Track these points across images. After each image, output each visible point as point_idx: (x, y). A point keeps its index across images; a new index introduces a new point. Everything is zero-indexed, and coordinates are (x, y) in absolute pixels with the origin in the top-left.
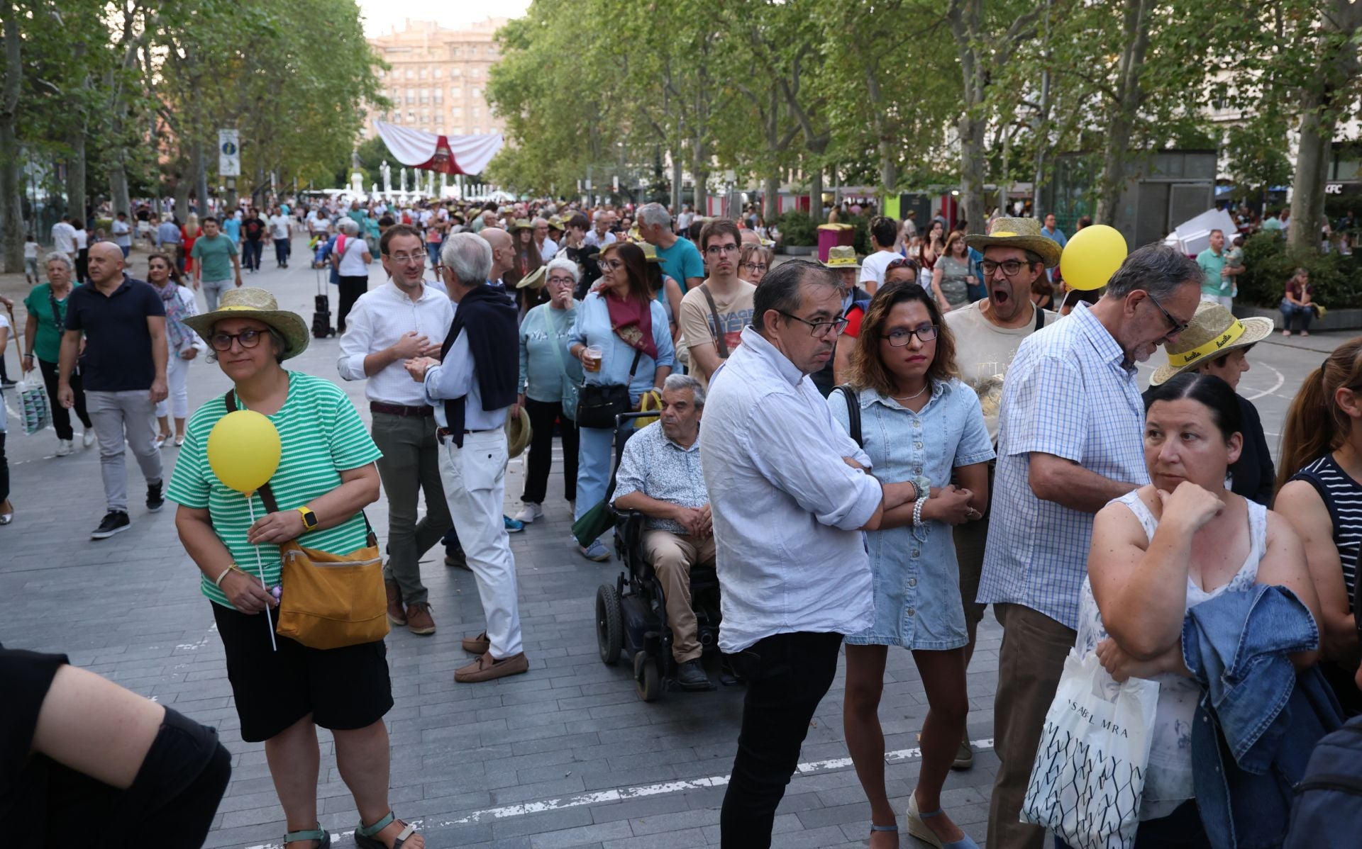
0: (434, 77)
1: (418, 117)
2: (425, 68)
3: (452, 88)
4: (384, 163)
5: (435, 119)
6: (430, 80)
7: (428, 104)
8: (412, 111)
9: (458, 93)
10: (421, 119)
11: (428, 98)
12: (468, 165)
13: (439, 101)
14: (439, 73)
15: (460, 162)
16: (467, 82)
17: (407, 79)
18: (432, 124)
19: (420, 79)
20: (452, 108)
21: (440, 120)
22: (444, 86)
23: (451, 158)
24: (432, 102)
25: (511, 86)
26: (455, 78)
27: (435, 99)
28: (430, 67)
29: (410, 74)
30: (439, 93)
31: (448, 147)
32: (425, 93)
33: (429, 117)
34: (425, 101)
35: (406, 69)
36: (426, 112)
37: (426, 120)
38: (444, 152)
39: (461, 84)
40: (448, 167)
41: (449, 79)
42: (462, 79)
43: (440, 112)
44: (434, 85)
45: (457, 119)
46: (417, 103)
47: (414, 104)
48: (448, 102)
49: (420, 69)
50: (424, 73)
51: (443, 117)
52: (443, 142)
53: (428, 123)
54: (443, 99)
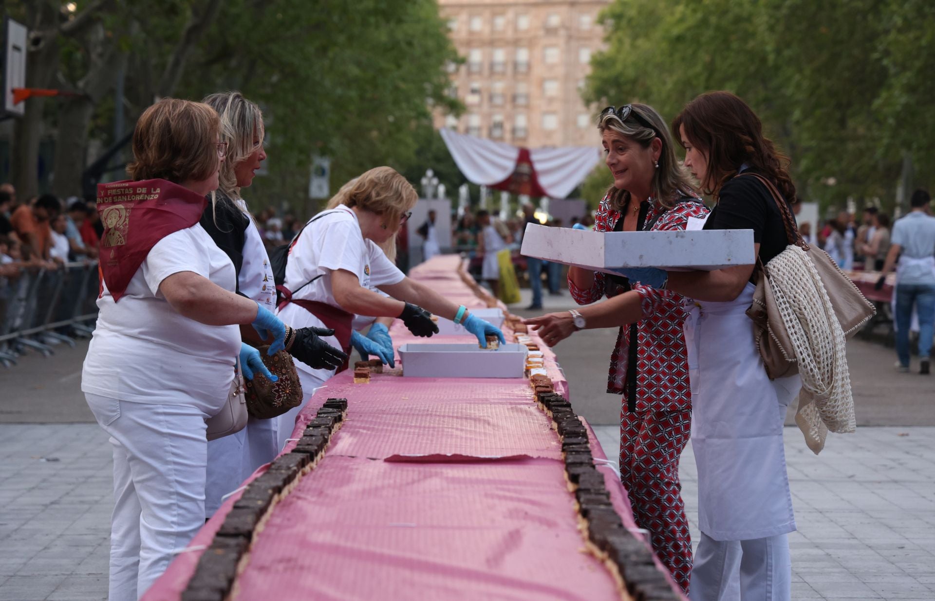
0: (516, 30)
1: (486, 96)
2: (502, 14)
3: (546, 47)
4: (430, 173)
5: (514, 98)
6: (510, 34)
7: (503, 74)
8: (476, 85)
9: (554, 55)
10: (491, 98)
11: (505, 64)
12: (554, 185)
13: (522, 69)
14: (524, 23)
15: (544, 181)
16: (570, 38)
17: (471, 33)
18: (509, 107)
19: (493, 31)
20: (542, 82)
21: (521, 101)
22: (531, 43)
23: (533, 176)
24: (510, 70)
25: (617, 82)
26: (550, 31)
27: (515, 65)
28: (510, 14)
29: (478, 24)
30: (523, 55)
31: (530, 163)
32: (500, 55)
33: (504, 95)
34: (498, 69)
35: (471, 16)
36: (499, 86)
37: (498, 101)
38: (525, 168)
39: (561, 41)
40: (528, 188)
41: (541, 33)
42: (562, 32)
43: (522, 88)
44: (516, 43)
45: (551, 100)
46: (486, 72)
47: (480, 73)
48: (538, 71)
49: (494, 15)
50: (500, 22)
51: (527, 96)
52: (524, 156)
53: (502, 107)
54: (529, 66)
